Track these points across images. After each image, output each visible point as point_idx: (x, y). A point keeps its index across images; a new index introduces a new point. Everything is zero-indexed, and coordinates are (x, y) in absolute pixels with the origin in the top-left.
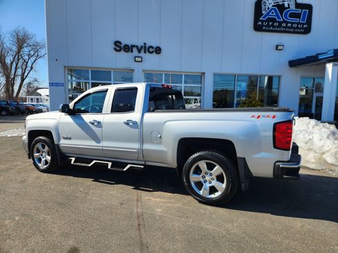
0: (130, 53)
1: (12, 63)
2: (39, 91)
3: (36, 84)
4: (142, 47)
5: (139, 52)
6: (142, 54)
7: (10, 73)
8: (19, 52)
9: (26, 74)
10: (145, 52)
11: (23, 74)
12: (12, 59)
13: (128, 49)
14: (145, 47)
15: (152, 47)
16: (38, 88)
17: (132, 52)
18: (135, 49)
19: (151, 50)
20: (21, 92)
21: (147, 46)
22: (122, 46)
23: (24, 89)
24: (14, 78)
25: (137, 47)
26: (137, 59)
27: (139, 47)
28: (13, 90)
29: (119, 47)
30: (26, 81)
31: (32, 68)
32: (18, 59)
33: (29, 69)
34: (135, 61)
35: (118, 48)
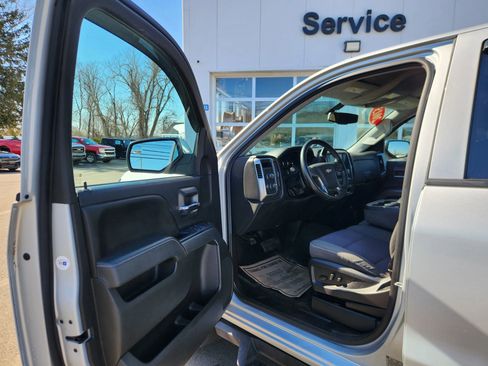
0: (334, 35)
1: (146, 92)
2: (176, 127)
3: (173, 119)
4: (362, 19)
5: (355, 29)
6: (362, 34)
7: (144, 106)
8: (154, 76)
9: (162, 106)
10: (368, 30)
11: (159, 106)
12: (147, 86)
13: (331, 26)
14: (369, 18)
15: (384, 17)
16: (175, 124)
17: (339, 32)
18: (346, 27)
19: (382, 24)
20: (157, 128)
21: (374, 16)
22: (320, 22)
23: (159, 125)
24: (148, 111)
25: (351, 20)
26: (350, 47)
27: (356, 20)
28: (147, 127)
29: (313, 24)
30: (162, 115)
31: (169, 97)
32: (154, 86)
33: (165, 98)
34: (345, 51)
35: (310, 28)
